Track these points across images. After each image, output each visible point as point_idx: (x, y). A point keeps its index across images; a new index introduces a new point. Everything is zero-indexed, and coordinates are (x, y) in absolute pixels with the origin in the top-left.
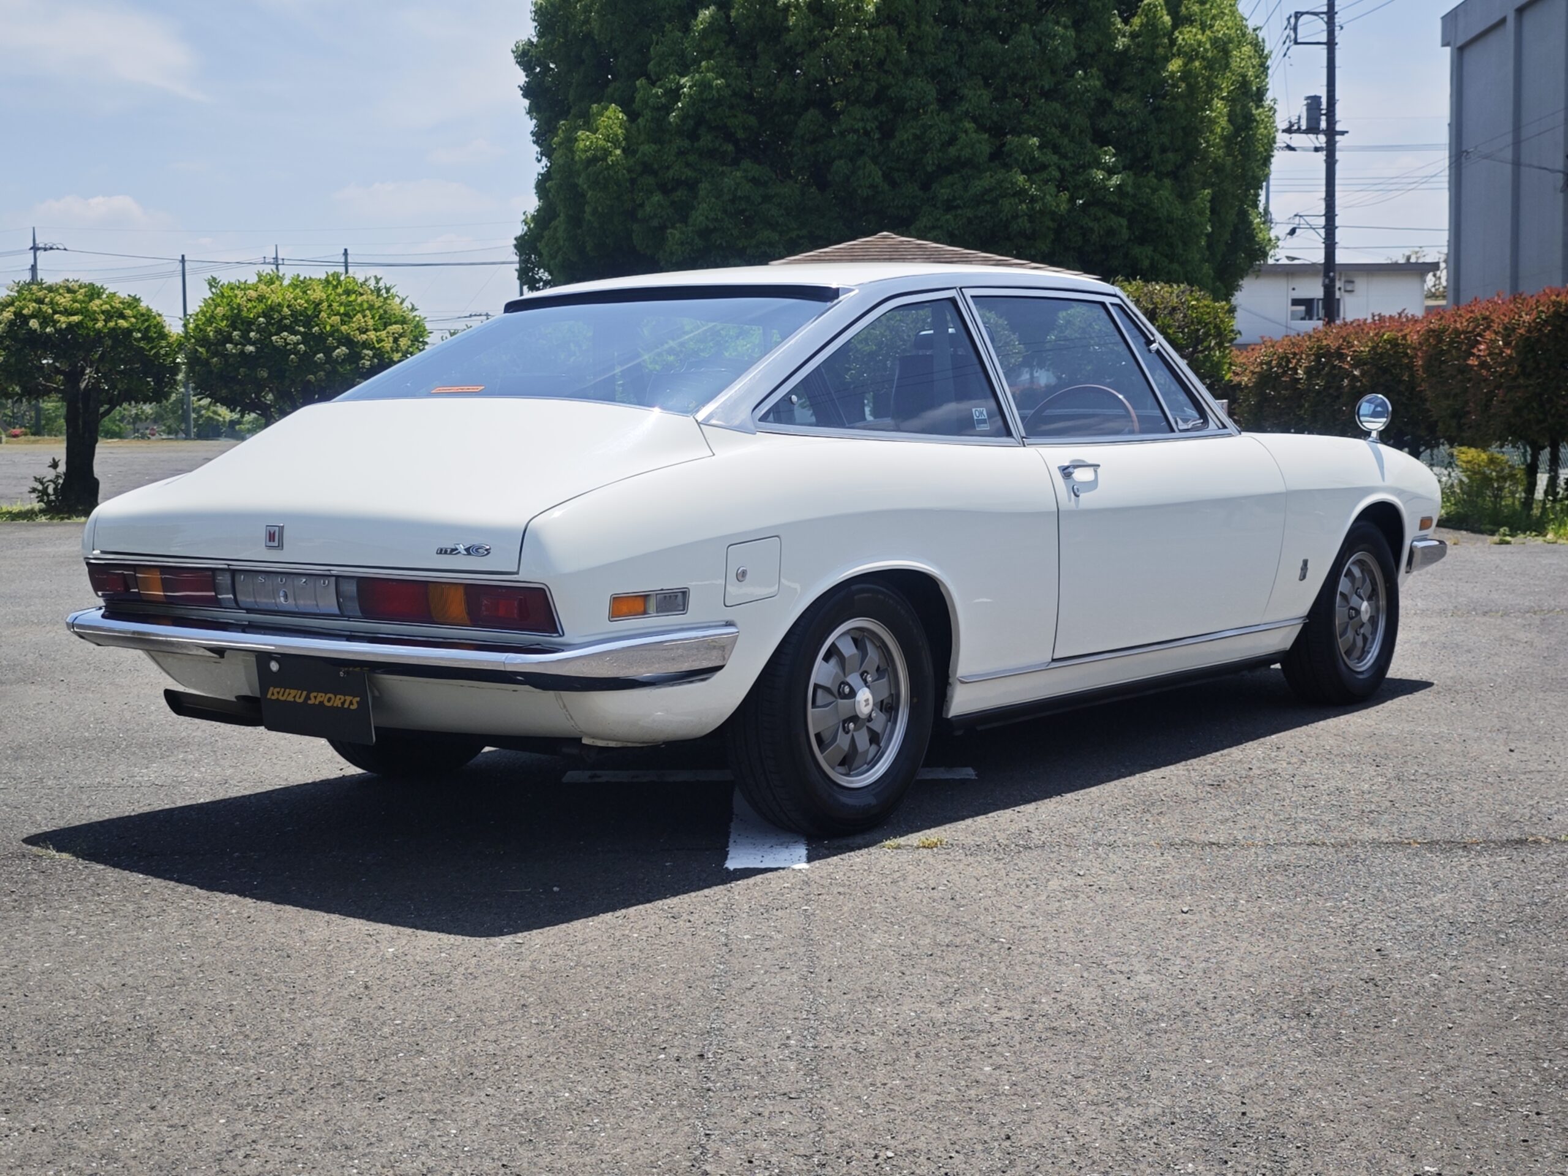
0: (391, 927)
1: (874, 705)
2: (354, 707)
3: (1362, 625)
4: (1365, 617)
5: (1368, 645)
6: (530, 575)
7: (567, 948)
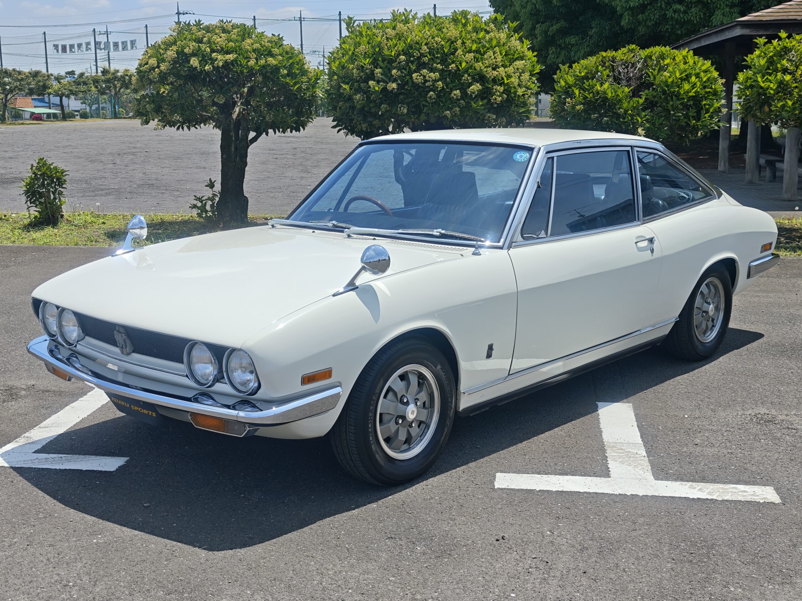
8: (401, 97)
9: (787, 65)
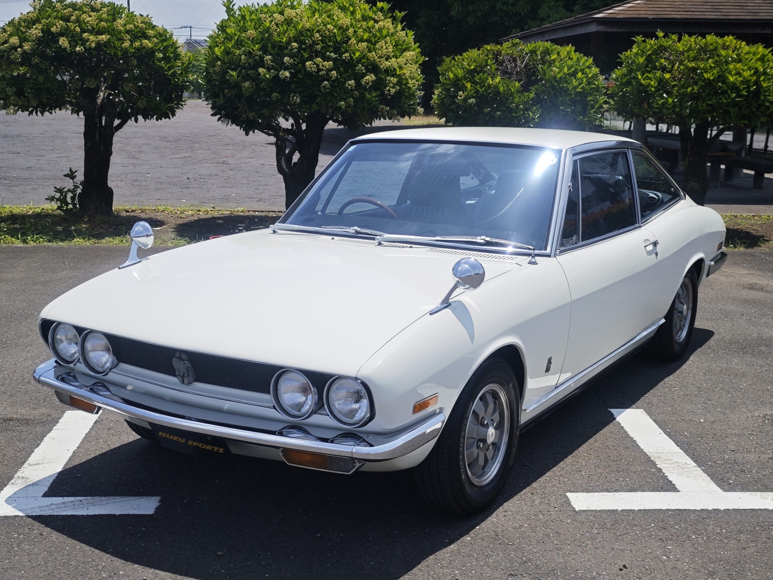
8: (293, 86)
9: (665, 63)
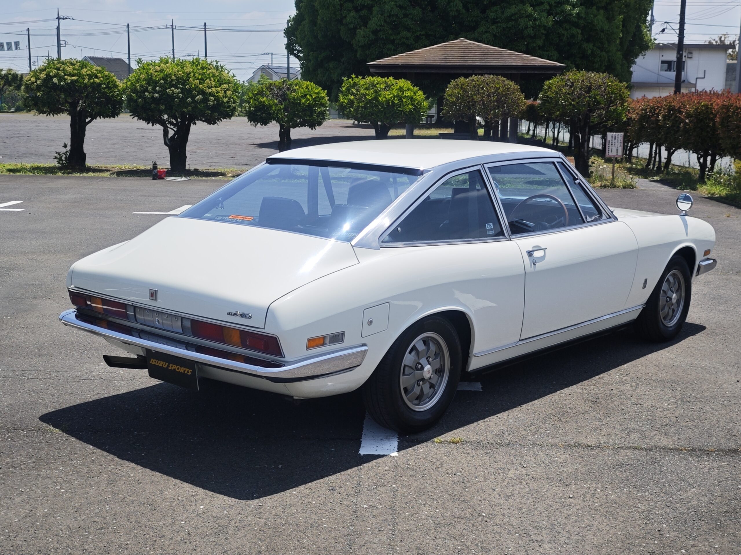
0: (203, 490)
1: (433, 371)
2: (189, 374)
3: (673, 304)
4: (674, 301)
5: (675, 313)
6: (269, 330)
7: (282, 510)
8: (161, 101)
